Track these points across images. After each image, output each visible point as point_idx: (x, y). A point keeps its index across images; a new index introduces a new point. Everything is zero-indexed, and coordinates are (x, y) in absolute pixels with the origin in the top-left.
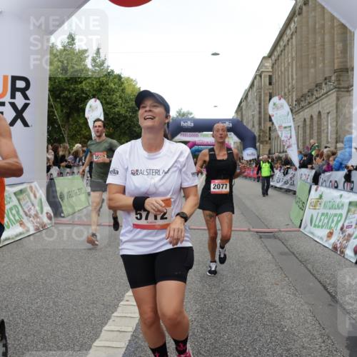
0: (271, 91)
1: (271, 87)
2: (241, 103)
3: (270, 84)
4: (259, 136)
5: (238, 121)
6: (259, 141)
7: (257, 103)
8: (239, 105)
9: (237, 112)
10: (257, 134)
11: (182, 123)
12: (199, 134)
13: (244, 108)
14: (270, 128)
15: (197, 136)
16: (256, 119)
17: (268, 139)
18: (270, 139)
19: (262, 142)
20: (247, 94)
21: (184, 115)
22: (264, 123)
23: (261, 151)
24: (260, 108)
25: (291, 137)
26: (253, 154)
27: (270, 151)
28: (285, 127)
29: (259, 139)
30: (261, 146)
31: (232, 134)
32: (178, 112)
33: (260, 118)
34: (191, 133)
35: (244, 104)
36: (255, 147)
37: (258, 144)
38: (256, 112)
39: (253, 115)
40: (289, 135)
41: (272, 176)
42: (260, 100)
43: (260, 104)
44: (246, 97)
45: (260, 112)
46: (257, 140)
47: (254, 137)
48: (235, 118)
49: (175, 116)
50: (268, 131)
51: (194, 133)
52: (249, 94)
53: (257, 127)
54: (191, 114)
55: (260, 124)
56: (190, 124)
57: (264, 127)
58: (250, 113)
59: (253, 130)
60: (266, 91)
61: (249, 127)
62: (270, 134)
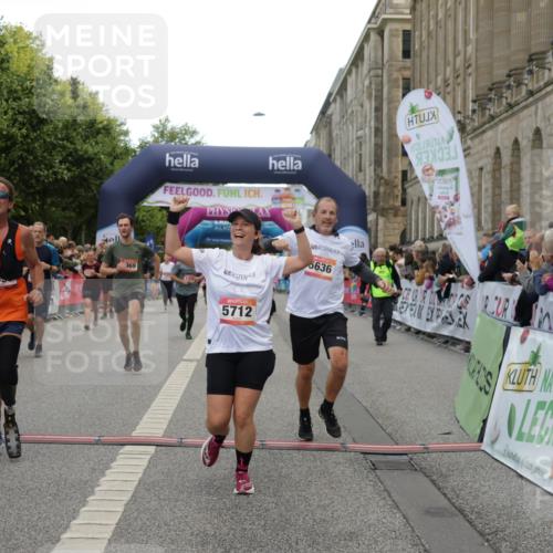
0: (407, 74)
1: (408, 62)
2: (327, 104)
3: (406, 54)
4: (376, 194)
5: (319, 155)
6: (374, 210)
7: (369, 106)
8: (323, 112)
9: (316, 129)
10: (369, 190)
11: (168, 158)
12: (215, 188)
13: (336, 118)
14: (404, 173)
15: (209, 193)
16: (368, 150)
17: (398, 203)
18: (404, 203)
19: (383, 212)
20: (345, 81)
21: (173, 136)
22: (390, 161)
23: (380, 235)
24: (378, 119)
25: (457, 198)
26: (357, 244)
27: (403, 235)
28: (442, 172)
29: (376, 203)
30: (381, 220)
31: (304, 188)
32: (156, 128)
33: (378, 147)
34: (193, 186)
35: (335, 109)
36: (363, 224)
37: (371, 217)
38: (368, 132)
39: (358, 138)
40: (452, 194)
41: (394, 298)
42: (379, 98)
43: (378, 109)
44: (341, 88)
45: (378, 131)
46: (370, 206)
47: (363, 198)
48: (312, 145)
49: (150, 139)
50: (399, 181)
51: (199, 187)
52: (351, 80)
53: (369, 171)
54: (194, 133)
55: (378, 162)
56: (189, 161)
57: (389, 172)
58: (352, 133)
59: (359, 179)
60: (395, 75)
61: (349, 170)
62: (404, 190)
